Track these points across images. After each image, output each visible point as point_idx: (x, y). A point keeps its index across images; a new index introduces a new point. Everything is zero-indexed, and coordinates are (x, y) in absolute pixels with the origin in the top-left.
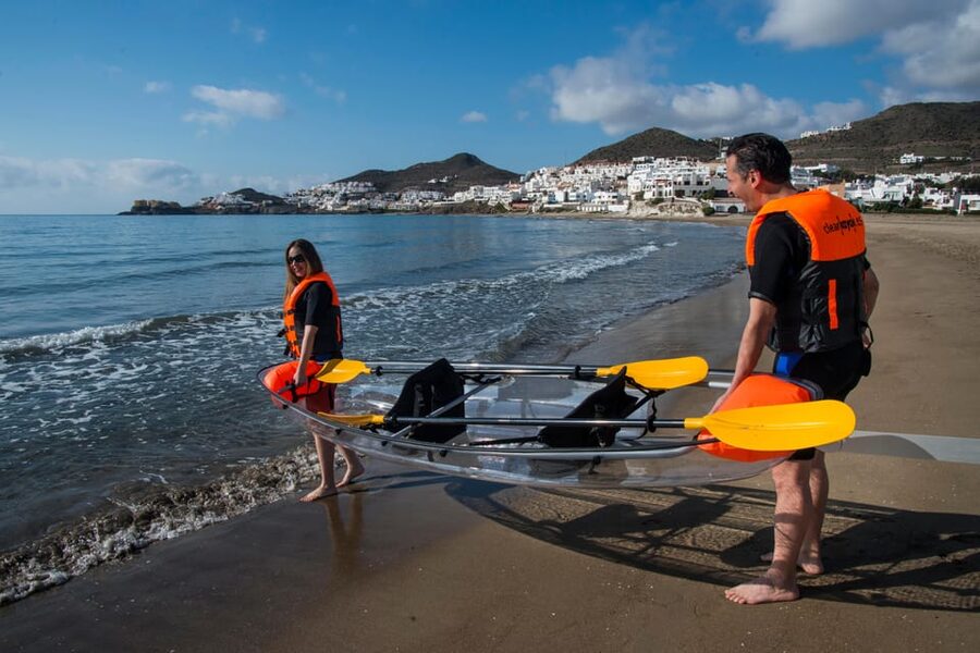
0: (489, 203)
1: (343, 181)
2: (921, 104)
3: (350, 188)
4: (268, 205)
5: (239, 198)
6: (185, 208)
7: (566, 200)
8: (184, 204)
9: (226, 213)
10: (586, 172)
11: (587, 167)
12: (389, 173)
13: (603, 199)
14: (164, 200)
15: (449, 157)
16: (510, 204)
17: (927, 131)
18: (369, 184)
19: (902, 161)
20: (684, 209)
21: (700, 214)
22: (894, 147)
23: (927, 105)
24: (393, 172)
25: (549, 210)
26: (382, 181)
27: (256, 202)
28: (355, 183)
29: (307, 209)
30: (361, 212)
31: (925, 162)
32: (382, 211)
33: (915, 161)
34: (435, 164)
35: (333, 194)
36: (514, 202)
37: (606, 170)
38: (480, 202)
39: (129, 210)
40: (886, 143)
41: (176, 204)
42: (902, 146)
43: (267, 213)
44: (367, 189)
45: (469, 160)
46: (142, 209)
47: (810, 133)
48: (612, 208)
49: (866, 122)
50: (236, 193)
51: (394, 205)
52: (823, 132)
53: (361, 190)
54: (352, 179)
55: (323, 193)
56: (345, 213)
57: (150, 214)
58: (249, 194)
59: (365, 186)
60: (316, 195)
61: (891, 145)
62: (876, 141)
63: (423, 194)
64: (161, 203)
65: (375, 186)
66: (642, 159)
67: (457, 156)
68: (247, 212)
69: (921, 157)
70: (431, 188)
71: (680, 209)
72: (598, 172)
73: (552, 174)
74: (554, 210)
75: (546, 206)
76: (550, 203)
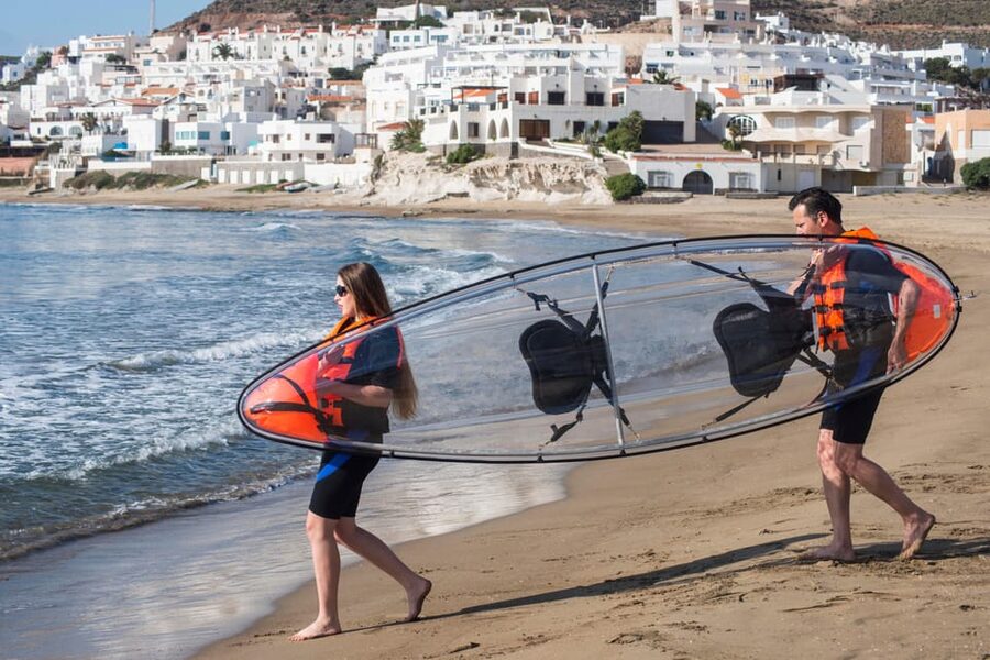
7: (165, 148)
10: (225, 52)
11: (226, 39)
13: (286, 145)
20: (549, 178)
21: (598, 195)
25: (105, 181)
37: (293, 51)
48: (319, 174)
66: (408, 12)
71: (537, 179)
72: (265, 52)
73: (111, 58)
74: (123, 181)
75: (96, 166)
76: (110, 155)
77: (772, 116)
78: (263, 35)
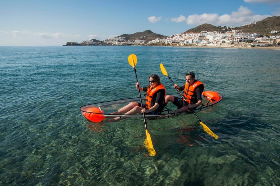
0: (165, 43)
1: (118, 37)
2: (276, 17)
3: (119, 39)
4: (100, 43)
5: (92, 41)
6: (79, 44)
7: (192, 42)
8: (79, 43)
9: (90, 45)
10: (189, 35)
12: (129, 35)
14: (74, 42)
15: (144, 31)
16: (172, 43)
17: (278, 24)
18: (124, 38)
19: (271, 32)
20: (243, 45)
21: (250, 46)
22: (268, 29)
23: (278, 17)
24: (130, 35)
26: (127, 37)
27: (97, 42)
28: (121, 38)
29: (109, 44)
30: (125, 45)
31: (278, 33)
32: (131, 45)
33: (275, 32)
34: (141, 33)
35: (115, 40)
36: (173, 43)
38: (162, 43)
39: (66, 44)
40: (266, 28)
41: (77, 43)
42: (271, 28)
43: (100, 45)
44: (124, 39)
45: (149, 32)
46: (68, 44)
47: (245, 25)
49: (260, 22)
50: (91, 40)
51: (133, 43)
52: (248, 25)
53: (123, 39)
54: (120, 36)
55: (113, 40)
56: (121, 45)
57: (71, 45)
58: (94, 40)
59: (123, 38)
60: (111, 41)
61: (268, 28)
62: (263, 27)
63: (140, 40)
64: (73, 42)
65: (126, 38)
66: (204, 32)
67: (146, 31)
68: (95, 45)
69: (277, 31)
70: (141, 39)
71: (242, 45)
72: (193, 35)
73: (180, 36)
74: (189, 45)
75: (186, 44)
76: (187, 43)
77: (262, 40)
78: (192, 34)
